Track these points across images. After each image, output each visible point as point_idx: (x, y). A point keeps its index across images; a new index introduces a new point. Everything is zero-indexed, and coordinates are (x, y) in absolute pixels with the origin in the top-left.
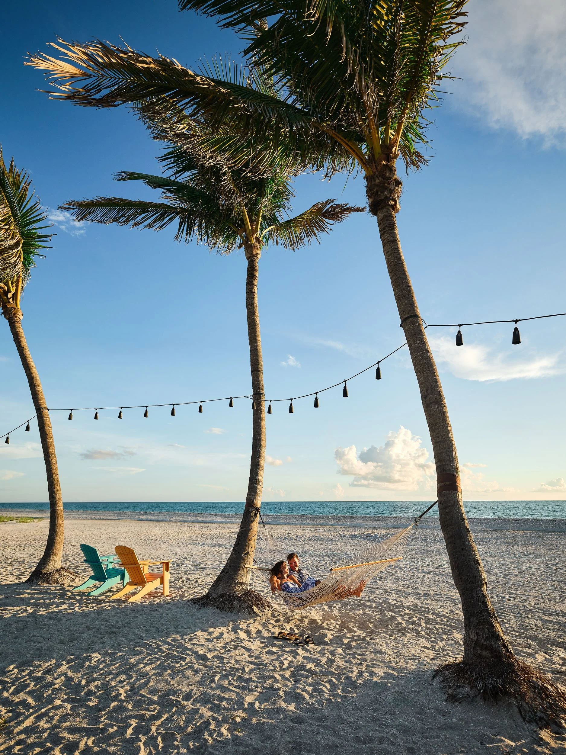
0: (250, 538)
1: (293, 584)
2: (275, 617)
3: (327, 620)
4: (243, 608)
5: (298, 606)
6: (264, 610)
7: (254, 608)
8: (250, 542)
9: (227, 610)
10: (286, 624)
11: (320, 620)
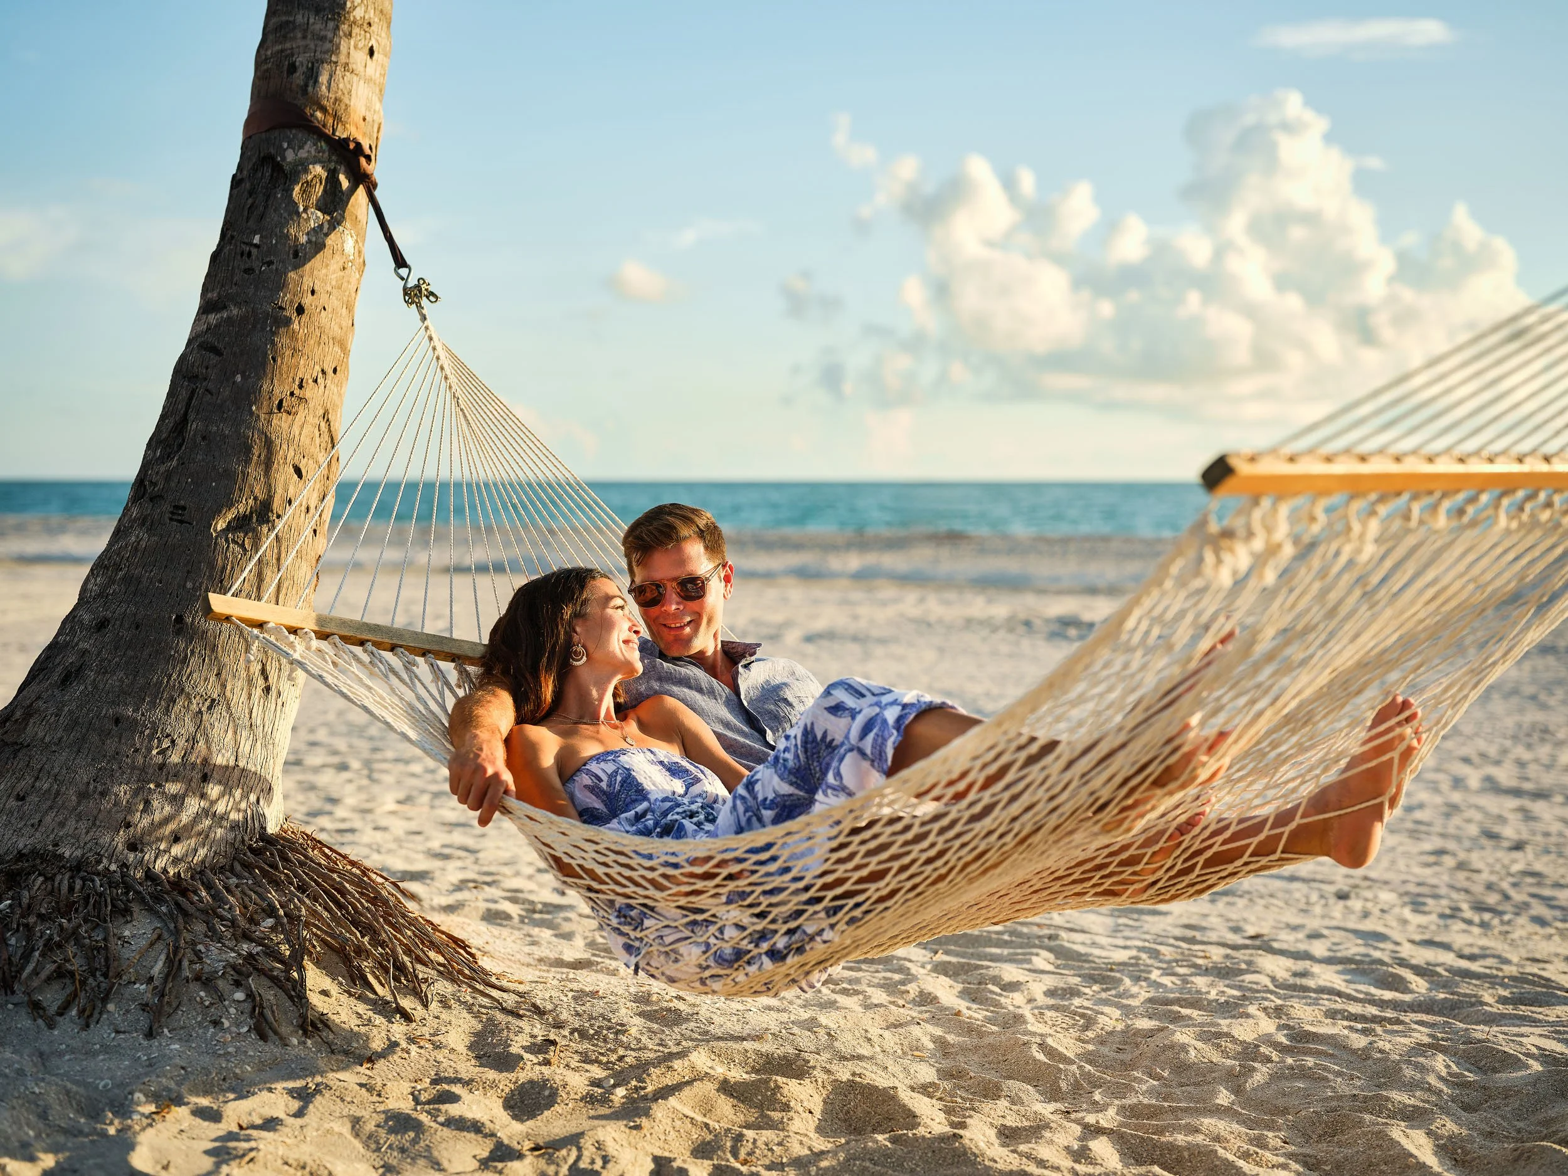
0: (281, 389)
1: (674, 770)
2: (506, 1062)
3: (991, 1092)
4: (206, 981)
5: (739, 954)
6: (407, 1003)
7: (315, 979)
8: (280, 422)
9: (51, 998)
10: (612, 1134)
11: (926, 1089)
